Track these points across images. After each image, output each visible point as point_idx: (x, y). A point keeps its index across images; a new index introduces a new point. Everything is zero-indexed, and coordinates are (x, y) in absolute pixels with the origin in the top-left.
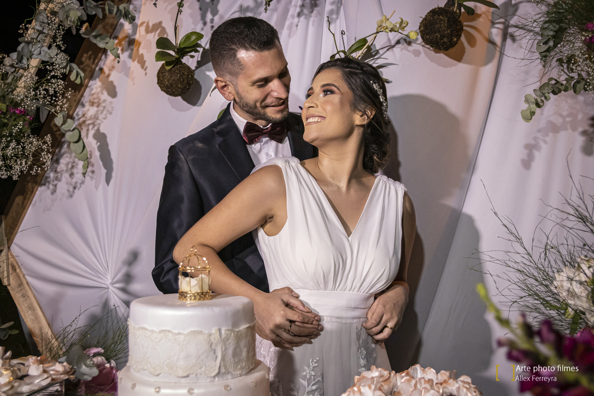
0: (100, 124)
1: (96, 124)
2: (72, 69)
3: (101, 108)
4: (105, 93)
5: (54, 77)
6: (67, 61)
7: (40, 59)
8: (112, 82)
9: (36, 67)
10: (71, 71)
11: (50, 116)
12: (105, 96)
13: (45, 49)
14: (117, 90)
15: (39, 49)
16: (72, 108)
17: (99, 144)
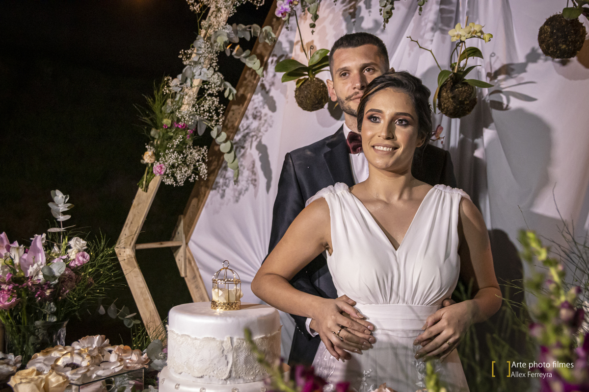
0: (261, 136)
1: (259, 136)
2: (226, 87)
3: (263, 121)
4: (266, 107)
5: (210, 95)
6: (221, 80)
7: (201, 80)
8: (272, 97)
9: (198, 86)
10: (225, 89)
11: (209, 130)
12: (266, 110)
13: (205, 70)
14: (277, 104)
15: (199, 70)
16: (237, 120)
17: (260, 155)
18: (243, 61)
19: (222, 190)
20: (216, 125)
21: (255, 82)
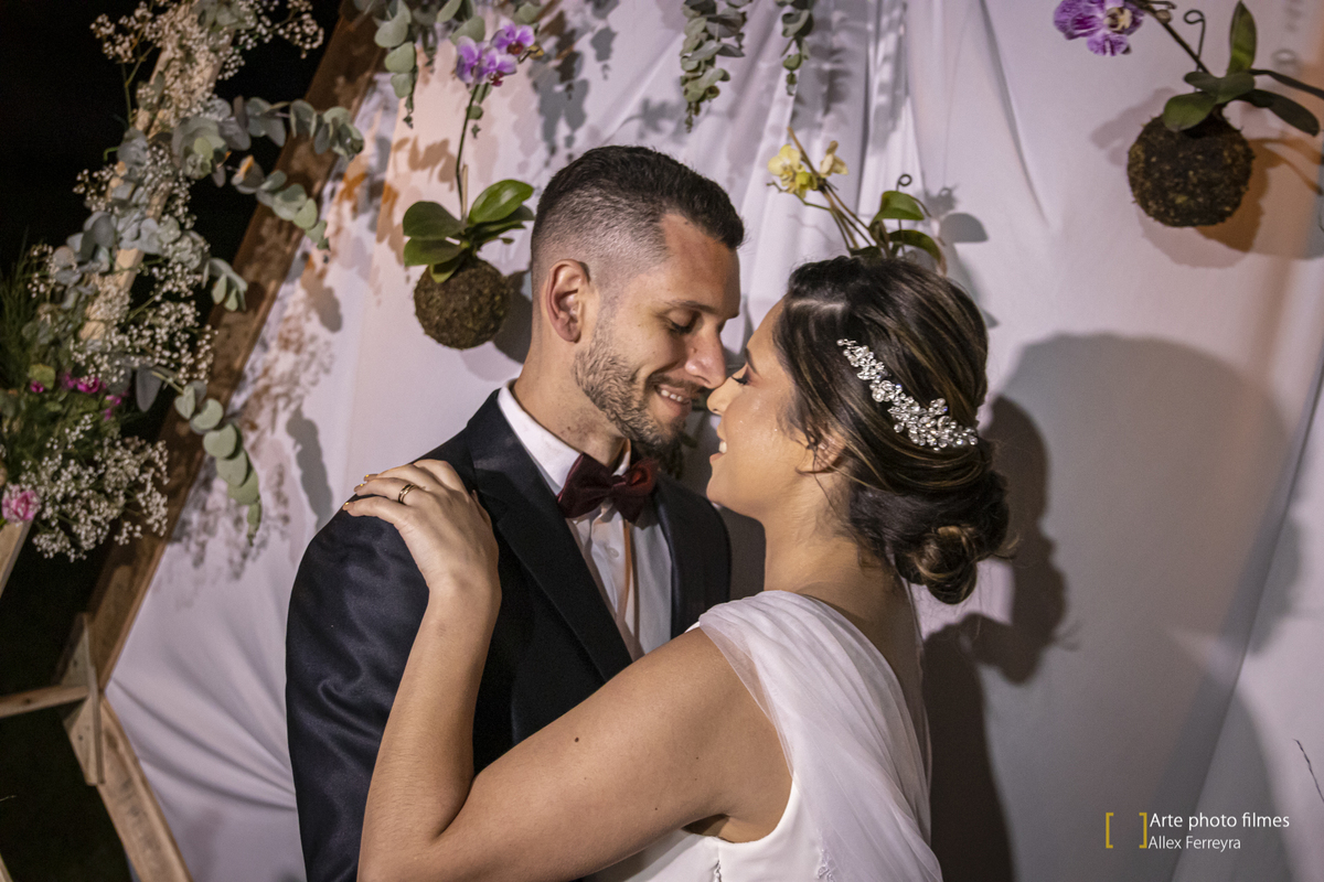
0: (301, 397)
1: (294, 395)
2: (216, 274)
3: (305, 357)
4: (315, 317)
5: (170, 296)
6: (203, 254)
7: (140, 252)
8: (330, 291)
9: (131, 269)
10: (213, 280)
11: (168, 395)
12: (313, 326)
13: (150, 223)
14: (344, 310)
15: (135, 226)
16: (238, 355)
17: (299, 448)
18: (266, 200)
19: (198, 544)
20: (190, 380)
21: (289, 249)
